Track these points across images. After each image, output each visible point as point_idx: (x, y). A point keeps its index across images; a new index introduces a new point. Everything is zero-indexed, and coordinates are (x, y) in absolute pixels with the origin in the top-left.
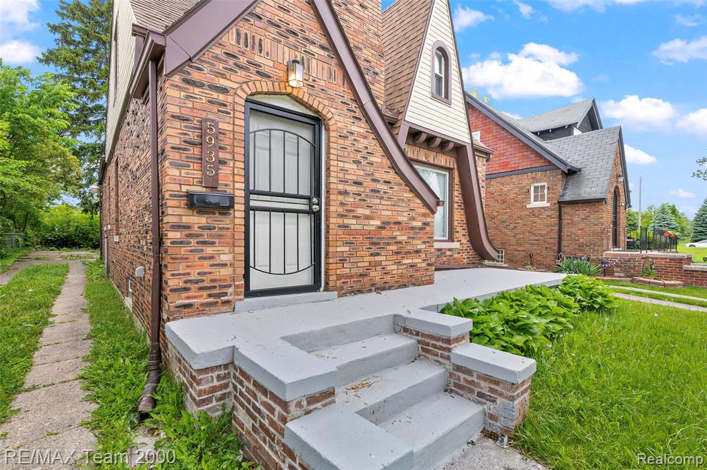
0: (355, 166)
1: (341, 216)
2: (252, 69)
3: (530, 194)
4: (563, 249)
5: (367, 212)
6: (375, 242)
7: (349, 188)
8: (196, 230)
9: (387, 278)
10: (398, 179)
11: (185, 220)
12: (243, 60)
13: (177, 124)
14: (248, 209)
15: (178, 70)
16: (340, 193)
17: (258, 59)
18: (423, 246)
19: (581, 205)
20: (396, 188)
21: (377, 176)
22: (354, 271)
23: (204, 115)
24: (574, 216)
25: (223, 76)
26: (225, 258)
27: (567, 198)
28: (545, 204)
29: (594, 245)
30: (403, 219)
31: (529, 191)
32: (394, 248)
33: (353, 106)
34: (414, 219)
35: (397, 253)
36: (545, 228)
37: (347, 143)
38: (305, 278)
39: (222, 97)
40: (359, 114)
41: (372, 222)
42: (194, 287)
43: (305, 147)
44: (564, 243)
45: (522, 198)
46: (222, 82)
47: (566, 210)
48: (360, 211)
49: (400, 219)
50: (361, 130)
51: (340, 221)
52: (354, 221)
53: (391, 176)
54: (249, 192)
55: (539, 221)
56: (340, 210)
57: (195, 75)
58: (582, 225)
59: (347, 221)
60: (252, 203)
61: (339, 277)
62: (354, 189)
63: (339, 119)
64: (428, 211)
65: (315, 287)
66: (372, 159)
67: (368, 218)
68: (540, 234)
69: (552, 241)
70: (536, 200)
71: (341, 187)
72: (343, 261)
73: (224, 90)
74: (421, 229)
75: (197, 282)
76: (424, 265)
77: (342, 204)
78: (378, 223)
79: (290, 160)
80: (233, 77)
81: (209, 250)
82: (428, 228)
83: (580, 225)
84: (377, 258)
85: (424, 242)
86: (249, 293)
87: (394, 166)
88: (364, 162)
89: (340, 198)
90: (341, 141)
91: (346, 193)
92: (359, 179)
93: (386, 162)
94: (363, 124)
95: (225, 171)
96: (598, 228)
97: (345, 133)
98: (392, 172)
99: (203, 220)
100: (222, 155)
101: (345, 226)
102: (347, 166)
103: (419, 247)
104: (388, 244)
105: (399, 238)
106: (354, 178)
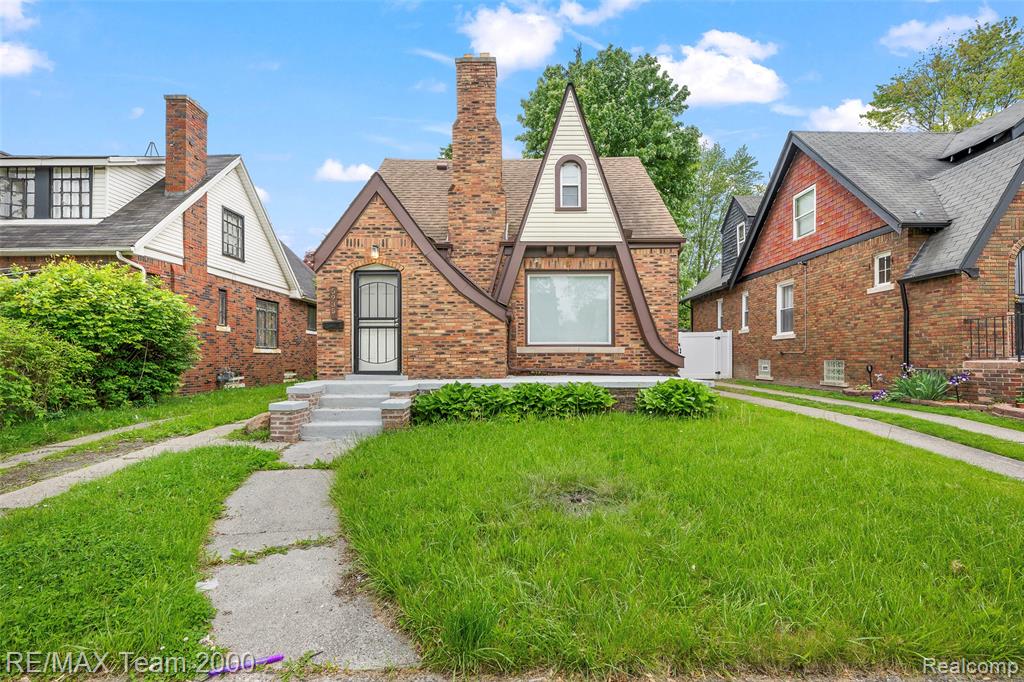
0: (422, 296)
1: (410, 328)
2: (355, 256)
3: (873, 272)
4: (913, 357)
5: (433, 325)
6: (440, 345)
7: (416, 310)
8: (328, 339)
9: (451, 370)
10: (462, 299)
11: (323, 335)
12: (349, 253)
13: (321, 292)
14: (357, 329)
15: (321, 266)
16: (410, 314)
17: (357, 250)
18: (491, 348)
19: (933, 285)
20: (460, 306)
21: (441, 299)
22: (422, 364)
23: (332, 285)
24: (925, 301)
25: (339, 264)
26: (341, 353)
27: (912, 274)
28: (888, 286)
29: (950, 348)
30: (469, 327)
31: (870, 268)
32: (459, 349)
33: (420, 257)
34: (479, 327)
35: (462, 353)
36: (888, 320)
37: (415, 282)
38: (393, 367)
39: (339, 275)
40: (424, 261)
41: (436, 331)
42: (327, 366)
43: (391, 290)
44: (913, 348)
45: (864, 279)
46: (339, 267)
47: (915, 293)
48: (426, 325)
49: (463, 328)
50: (427, 272)
51: (410, 332)
52: (422, 331)
53: (456, 297)
54: (357, 319)
55: (881, 314)
56: (411, 325)
57: (328, 268)
58: (934, 317)
59: (415, 331)
60: (361, 325)
61: (410, 367)
62: (423, 310)
63: (408, 269)
64: (496, 320)
65: (398, 372)
66: (435, 289)
67: (432, 328)
68: (884, 334)
69: (897, 344)
70: (882, 280)
71: (411, 310)
72: (413, 356)
73: (341, 271)
74: (487, 334)
75: (329, 364)
76: (492, 362)
77: (411, 321)
78: (443, 332)
79: (382, 298)
80: (344, 263)
81: (334, 349)
82: (496, 334)
83: (936, 314)
84: (442, 356)
85: (493, 345)
86: (356, 371)
87: (456, 291)
88: (429, 292)
89: (411, 317)
90: (410, 282)
91: (415, 314)
92: (425, 304)
93: (450, 289)
94: (429, 267)
95: (341, 310)
96: (955, 321)
97: (413, 276)
98: (456, 295)
99: (331, 335)
100: (339, 302)
101: (414, 335)
102: (415, 297)
103: (486, 348)
104: (453, 346)
105: (463, 342)
106: (422, 303)
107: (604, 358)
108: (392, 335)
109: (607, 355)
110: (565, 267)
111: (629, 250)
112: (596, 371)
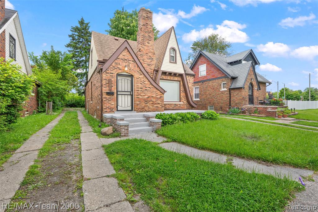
0: (141, 85)
1: (137, 95)
2: (118, 68)
3: (221, 86)
4: (231, 105)
5: (144, 94)
6: (146, 101)
7: (139, 89)
8: (108, 98)
9: (150, 109)
10: (152, 87)
11: (106, 97)
12: (116, 67)
13: (105, 80)
14: (117, 95)
15: (105, 71)
16: (137, 90)
17: (119, 66)
18: (160, 102)
19: (236, 90)
20: (152, 89)
21: (146, 86)
22: (141, 107)
23: (109, 78)
24: (234, 93)
25: (112, 71)
26: (113, 103)
27: (232, 87)
28: (225, 89)
29: (240, 103)
30: (154, 96)
31: (221, 85)
32: (152, 102)
33: (140, 72)
34: (157, 96)
35: (152, 104)
36: (226, 97)
37: (138, 80)
38: (130, 108)
39: (112, 75)
40: (141, 73)
41: (145, 97)
42: (107, 108)
43: (129, 82)
44: (231, 103)
45: (219, 88)
46: (112, 72)
47: (232, 91)
48: (142, 94)
49: (153, 96)
50: (142, 77)
51: (137, 96)
52: (141, 96)
53: (151, 86)
54: (117, 91)
55: (224, 95)
56: (137, 94)
57: (108, 72)
58: (236, 97)
59: (139, 96)
60: (118, 93)
61: (137, 108)
62: (141, 89)
63: (136, 75)
64: (162, 94)
65: (132, 110)
66: (145, 83)
67: (144, 96)
68: (224, 100)
69: (228, 102)
70: (223, 88)
71: (137, 89)
72: (138, 105)
73: (113, 73)
74: (159, 98)
75: (108, 107)
76: (161, 107)
77: (137, 93)
78: (147, 97)
79: (126, 84)
80: (114, 71)
81: (110, 102)
82: (162, 98)
83: (236, 96)
84: (147, 105)
85: (161, 101)
86: (117, 110)
87: (151, 84)
88: (143, 84)
89: (137, 92)
90: (137, 80)
91: (138, 90)
92: (142, 87)
93: (149, 83)
94: (143, 75)
95: (113, 88)
96: (241, 98)
97: (138, 78)
98: (151, 85)
99: (109, 97)
100: (112, 85)
101: (138, 98)
102: (138, 85)
103: (159, 102)
104: (150, 101)
105: (153, 100)
106: (141, 87)
107: (178, 105)
108: (130, 97)
109: (179, 104)
110: (169, 79)
111: (186, 76)
112: (176, 109)
